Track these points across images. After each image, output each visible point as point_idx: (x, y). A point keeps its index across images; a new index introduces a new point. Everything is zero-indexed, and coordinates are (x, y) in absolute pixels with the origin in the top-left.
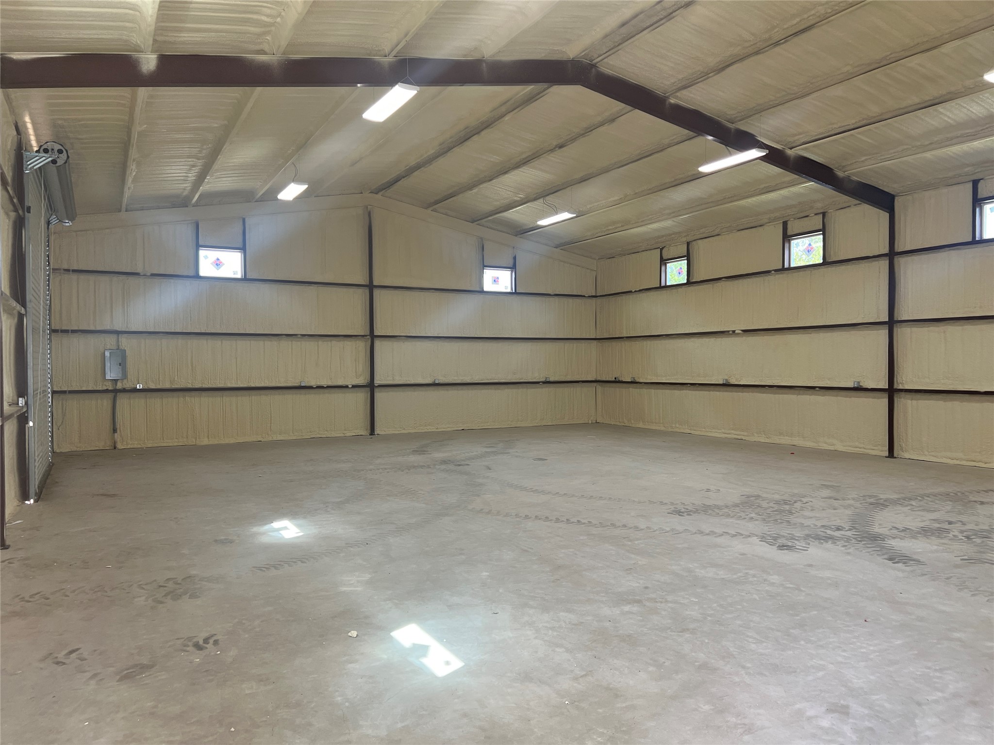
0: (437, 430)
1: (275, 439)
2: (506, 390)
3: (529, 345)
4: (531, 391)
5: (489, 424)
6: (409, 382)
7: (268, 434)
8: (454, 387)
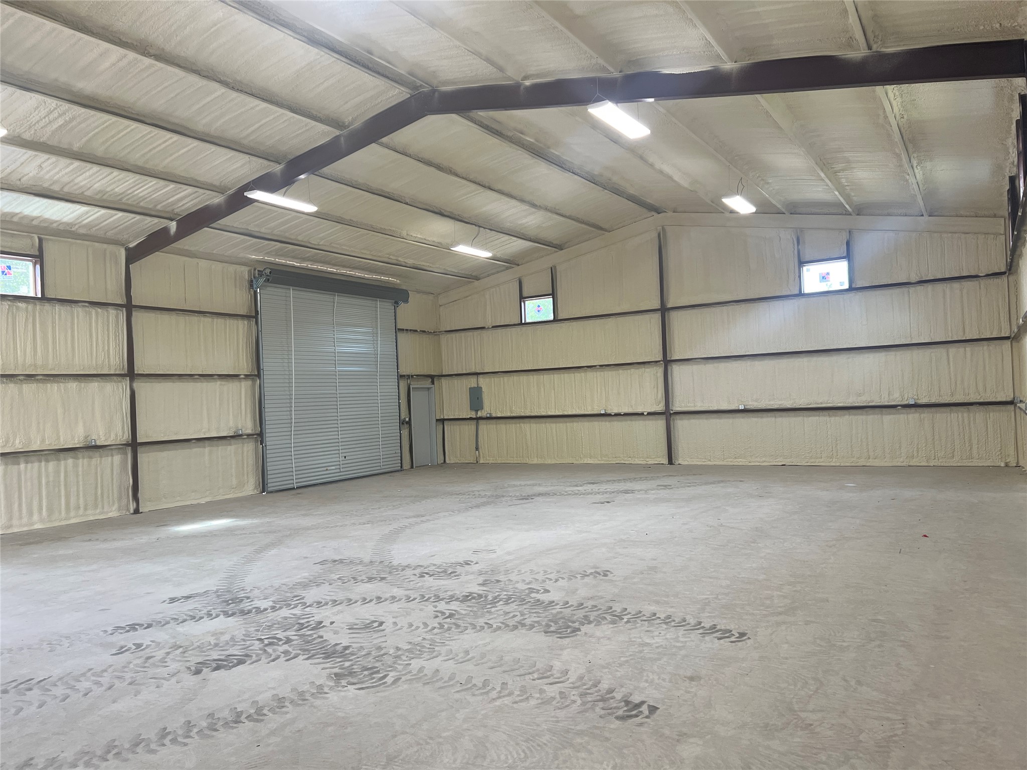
0: (750, 464)
1: (585, 462)
2: (847, 417)
3: (881, 356)
4: (888, 418)
5: (822, 460)
6: (711, 409)
7: (581, 458)
8: (770, 414)
